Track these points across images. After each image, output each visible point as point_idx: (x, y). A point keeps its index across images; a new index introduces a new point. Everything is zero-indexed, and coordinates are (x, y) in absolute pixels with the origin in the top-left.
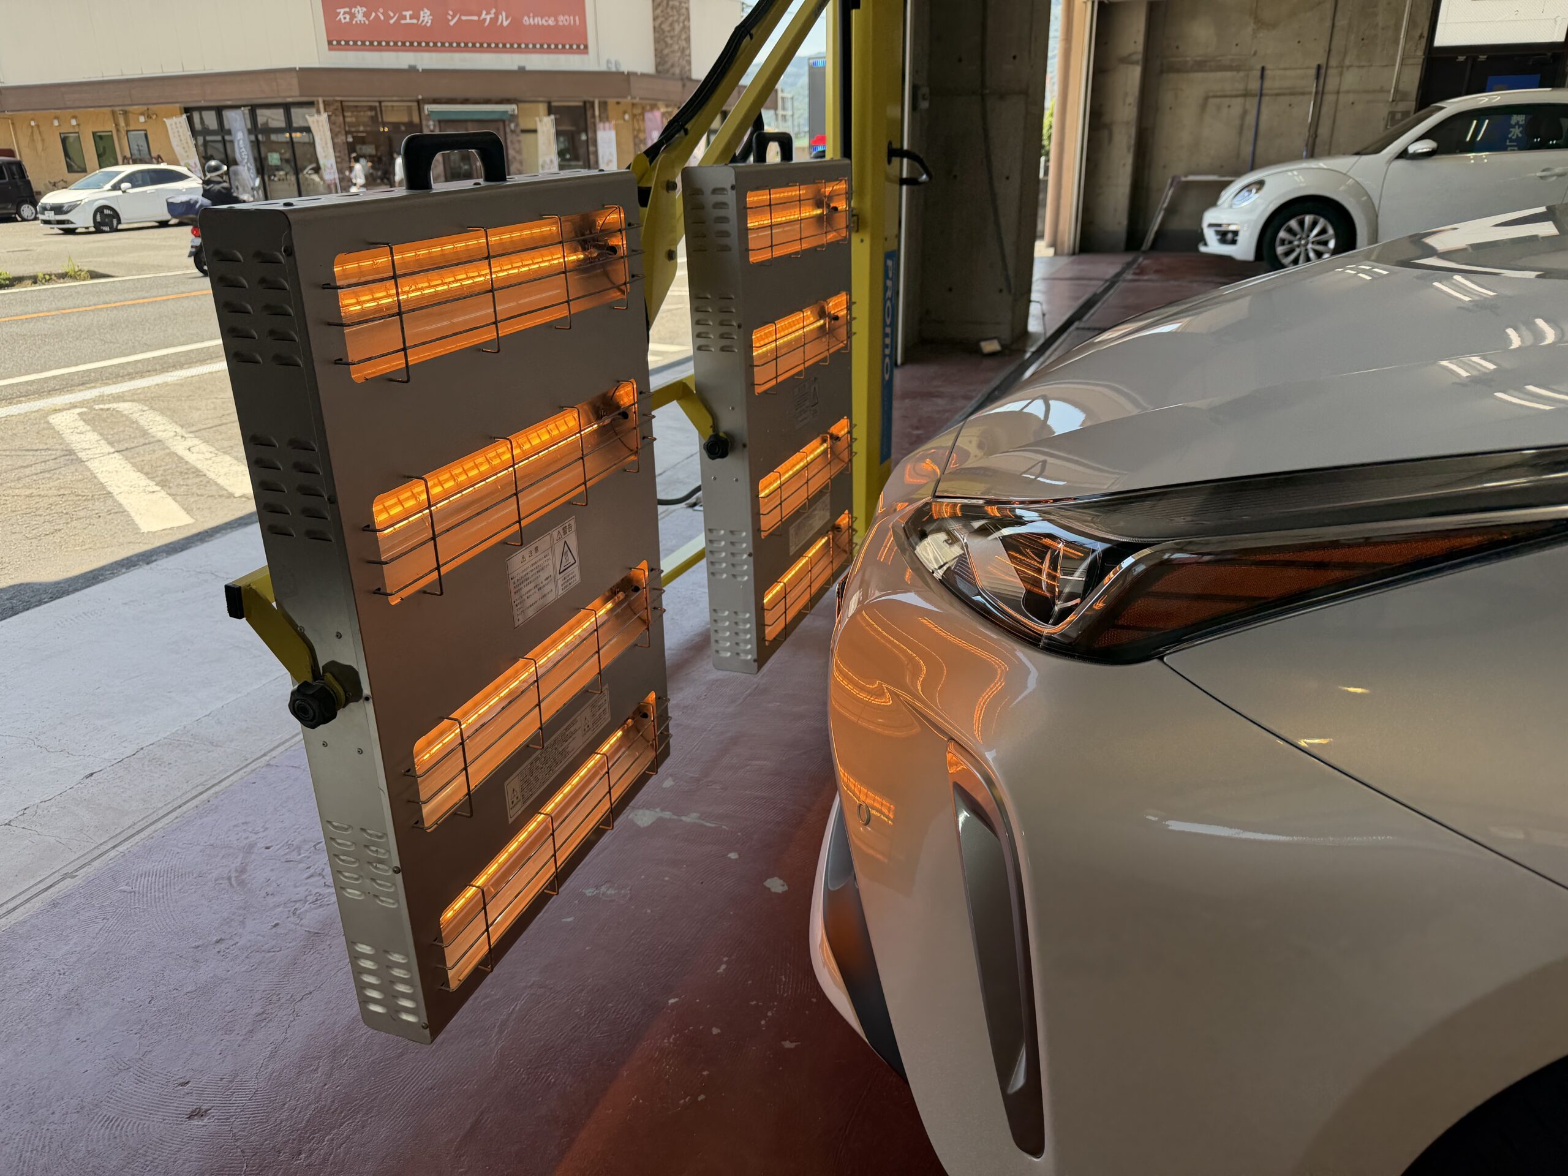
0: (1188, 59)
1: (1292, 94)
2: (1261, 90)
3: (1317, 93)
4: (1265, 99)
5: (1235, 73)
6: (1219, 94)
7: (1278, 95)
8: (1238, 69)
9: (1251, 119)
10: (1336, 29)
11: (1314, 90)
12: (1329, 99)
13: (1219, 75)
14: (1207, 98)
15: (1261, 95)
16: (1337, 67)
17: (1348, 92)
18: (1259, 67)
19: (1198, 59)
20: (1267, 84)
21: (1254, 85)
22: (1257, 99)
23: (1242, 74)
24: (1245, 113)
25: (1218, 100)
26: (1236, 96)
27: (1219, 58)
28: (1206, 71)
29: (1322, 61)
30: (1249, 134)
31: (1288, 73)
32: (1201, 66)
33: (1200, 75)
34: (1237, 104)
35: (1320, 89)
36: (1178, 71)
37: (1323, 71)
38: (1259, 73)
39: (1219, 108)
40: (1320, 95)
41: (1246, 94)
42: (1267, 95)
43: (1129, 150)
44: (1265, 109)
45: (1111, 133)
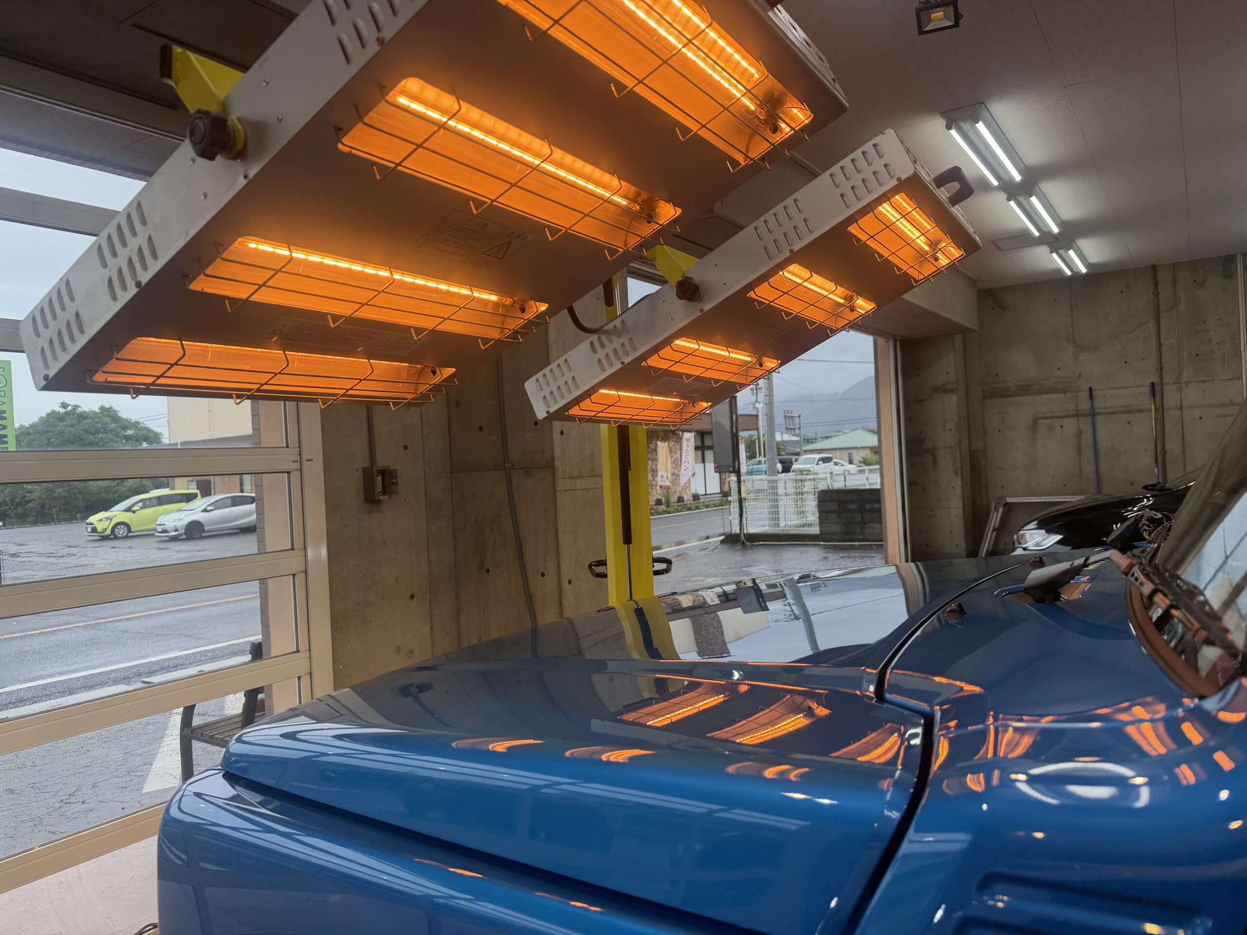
0: (1010, 384)
1: (1128, 412)
2: (1093, 409)
3: (1156, 409)
4: (1099, 419)
5: (1062, 395)
6: (1048, 415)
8: (1064, 391)
9: (1087, 438)
10: (1163, 348)
11: (1152, 406)
12: (1171, 415)
13: (1045, 397)
14: (1036, 420)
15: (1094, 414)
16: (1174, 383)
17: (1192, 407)
18: (1087, 388)
19: (1021, 383)
20: (1098, 403)
21: (1085, 405)
22: (1090, 417)
23: (1069, 395)
24: (1080, 433)
25: (1049, 421)
26: (1067, 417)
27: (1043, 382)
28: (1030, 395)
29: (1154, 379)
30: (1088, 453)
31: (1121, 391)
32: (1025, 390)
33: (1025, 398)
34: (1070, 426)
35: (1159, 406)
36: (1001, 396)
37: (1157, 388)
38: (1088, 393)
39: (1051, 429)
41: (1078, 415)
42: (1100, 414)
43: (956, 473)
44: (1100, 427)
45: (935, 458)
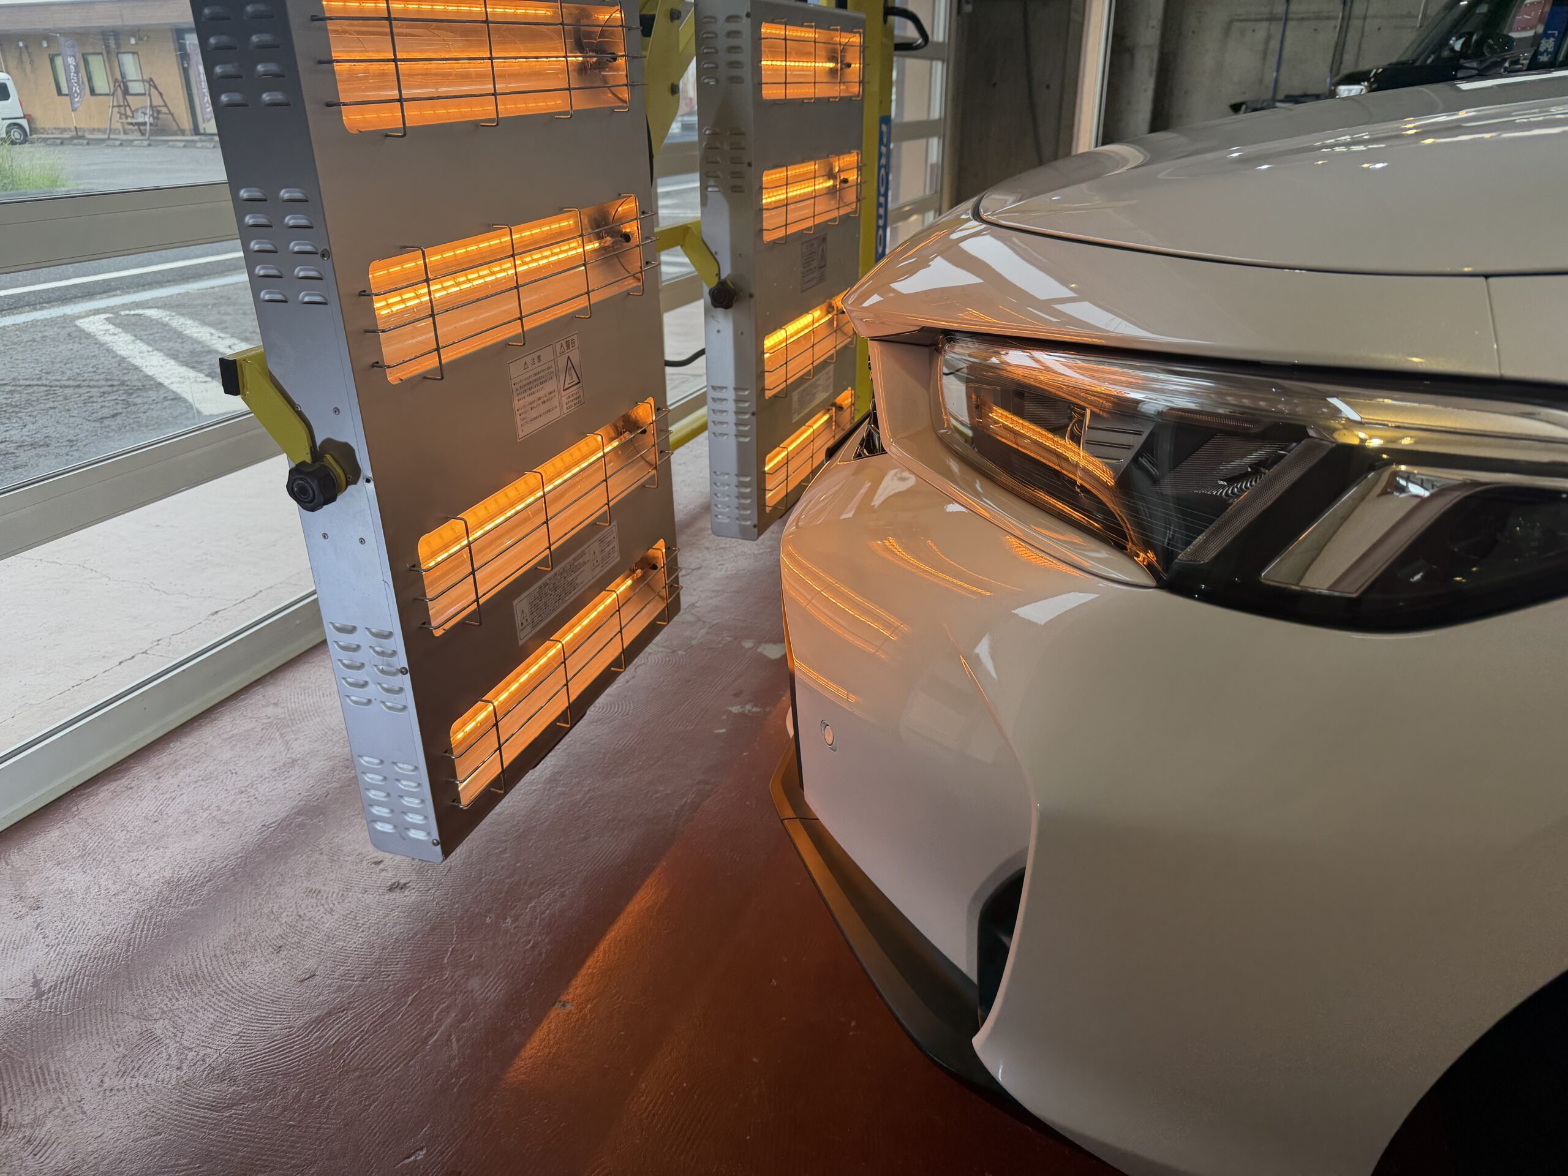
1: (1317, 18)
2: (1287, 13)
3: (1343, 18)
4: (1291, 24)
6: (1243, 17)
7: (1303, 19)
9: (1275, 44)
11: (1340, 15)
12: (1356, 23)
14: (1230, 23)
15: (1286, 19)
17: (1375, 16)
20: (1293, 7)
21: (1280, 9)
22: (1282, 22)
24: (1269, 37)
25: (1243, 24)
26: (1261, 20)
30: (1273, 60)
34: (1262, 29)
35: (1347, 13)
39: (1243, 32)
40: (1346, 20)
41: (1271, 19)
42: (1292, 19)
43: (1151, 75)
44: (1288, 33)
45: (1132, 56)
